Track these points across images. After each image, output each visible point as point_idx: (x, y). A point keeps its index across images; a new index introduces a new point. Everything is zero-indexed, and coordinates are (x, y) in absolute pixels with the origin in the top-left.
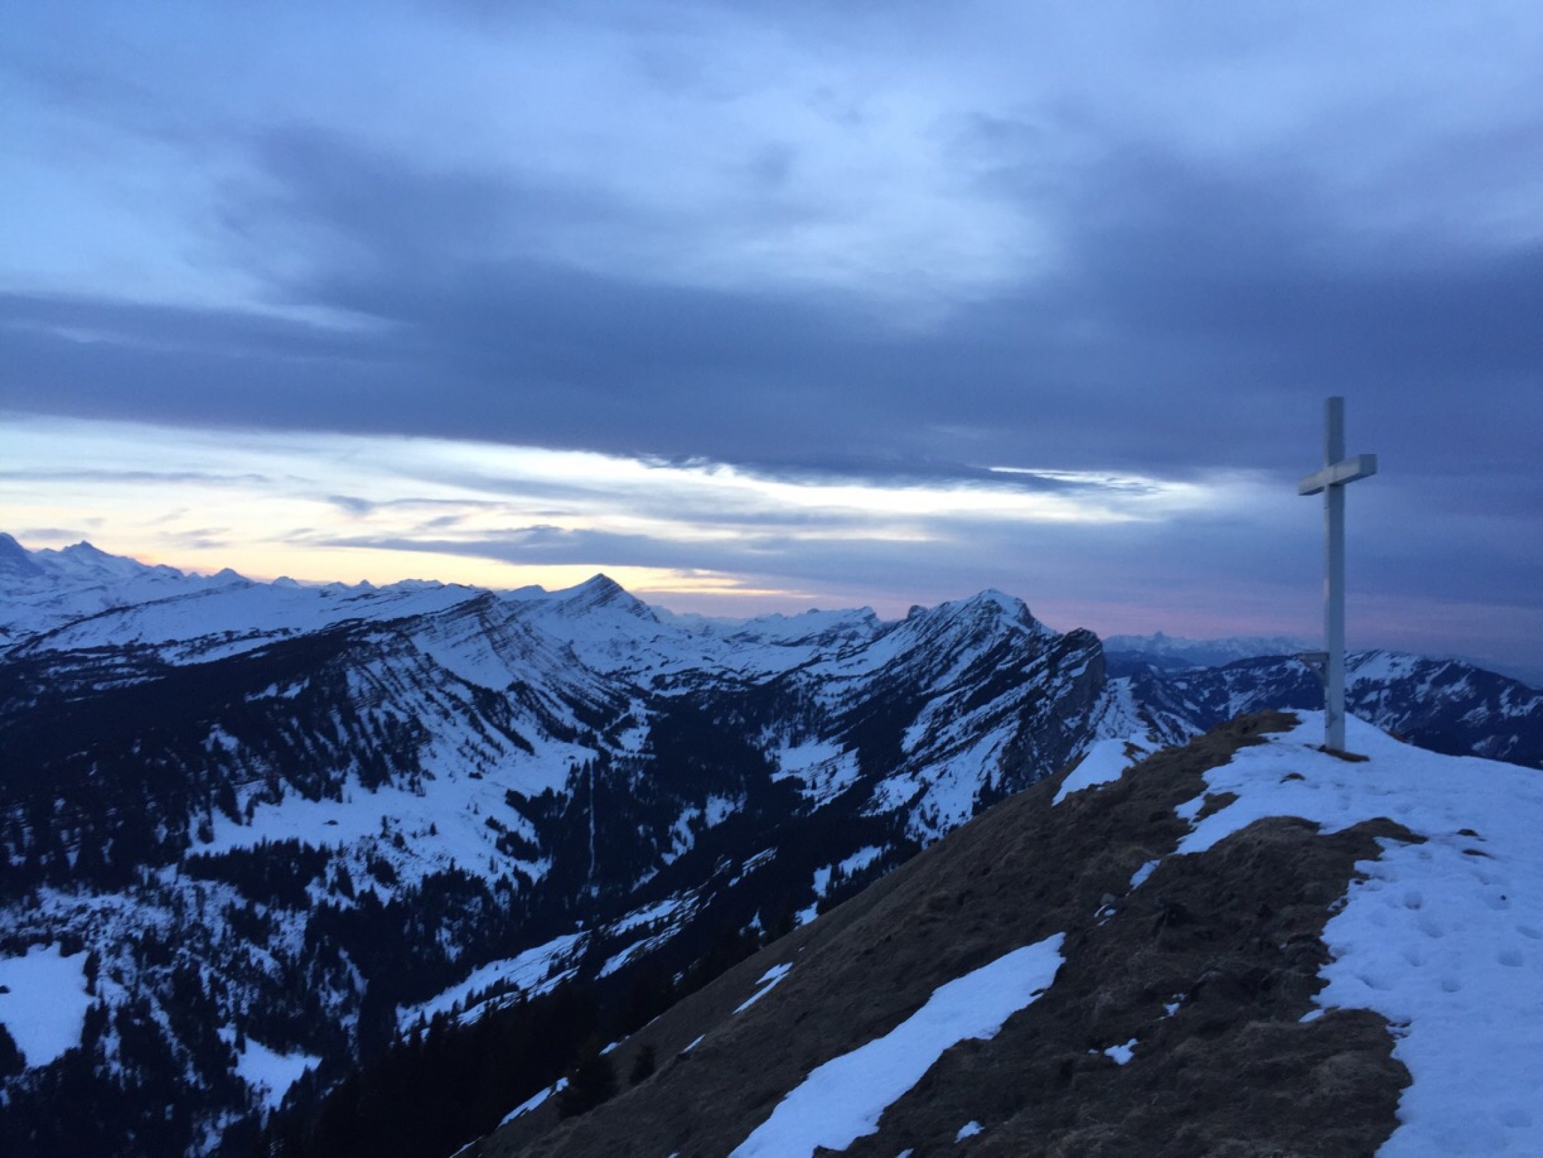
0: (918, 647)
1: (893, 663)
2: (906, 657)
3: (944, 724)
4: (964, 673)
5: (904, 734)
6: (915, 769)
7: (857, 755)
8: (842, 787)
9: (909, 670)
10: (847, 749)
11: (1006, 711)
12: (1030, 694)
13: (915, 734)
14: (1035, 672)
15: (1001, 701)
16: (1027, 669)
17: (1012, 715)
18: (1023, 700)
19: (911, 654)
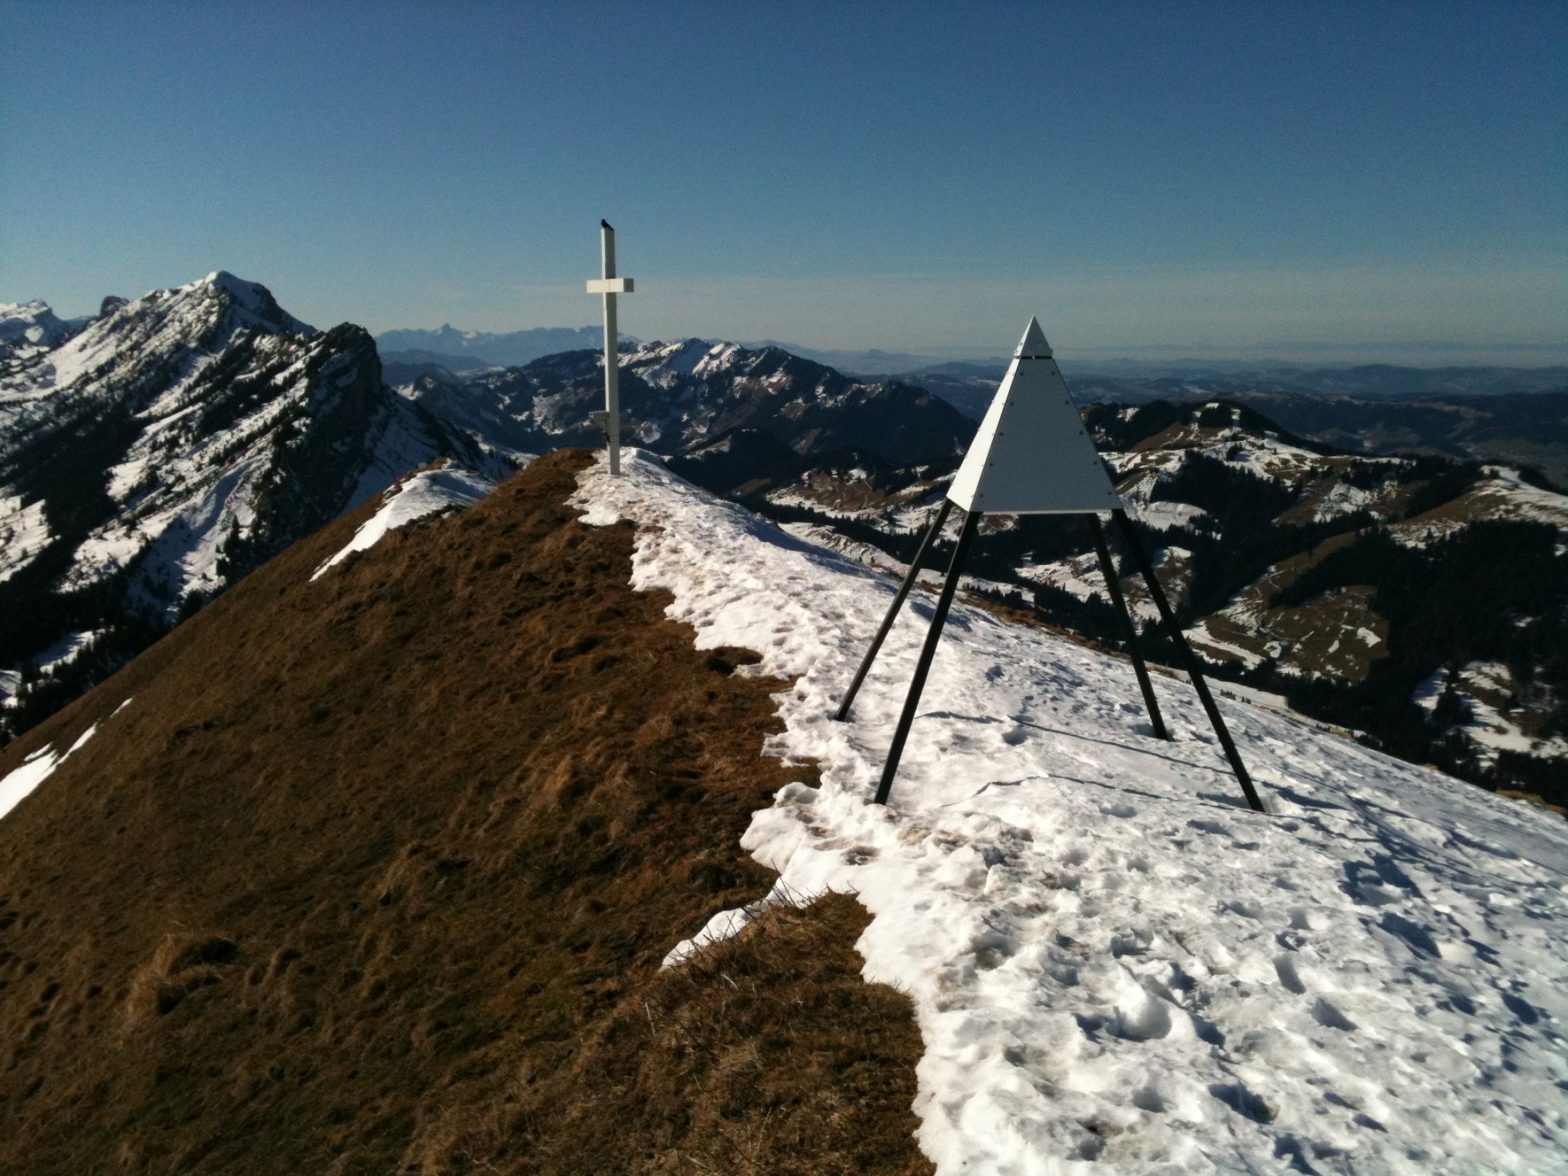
0: (120, 355)
1: (86, 379)
2: (102, 371)
3: (168, 458)
4: (190, 389)
5: (111, 476)
6: (132, 525)
7: (43, 510)
8: (25, 555)
9: (111, 388)
10: (26, 504)
11: (252, 437)
12: (284, 412)
13: (125, 477)
14: (291, 382)
15: (248, 425)
16: (279, 378)
17: (261, 443)
18: (276, 421)
19: (110, 365)
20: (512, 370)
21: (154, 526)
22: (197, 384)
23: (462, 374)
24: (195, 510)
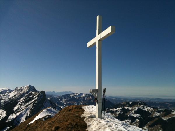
0: (17, 94)
1: (13, 97)
2: (15, 96)
3: (21, 106)
4: (24, 98)
5: (14, 108)
6: (16, 114)
7: (6, 112)
8: (3, 117)
9: (15, 98)
10: (4, 111)
11: (30, 104)
12: (34, 101)
13: (16, 108)
14: (36, 97)
15: (30, 102)
16: (34, 97)
17: (31, 104)
18: (33, 102)
19: (16, 95)
20: (61, 96)
21: (18, 114)
22: (25, 97)
23: (55, 96)
24: (23, 112)
